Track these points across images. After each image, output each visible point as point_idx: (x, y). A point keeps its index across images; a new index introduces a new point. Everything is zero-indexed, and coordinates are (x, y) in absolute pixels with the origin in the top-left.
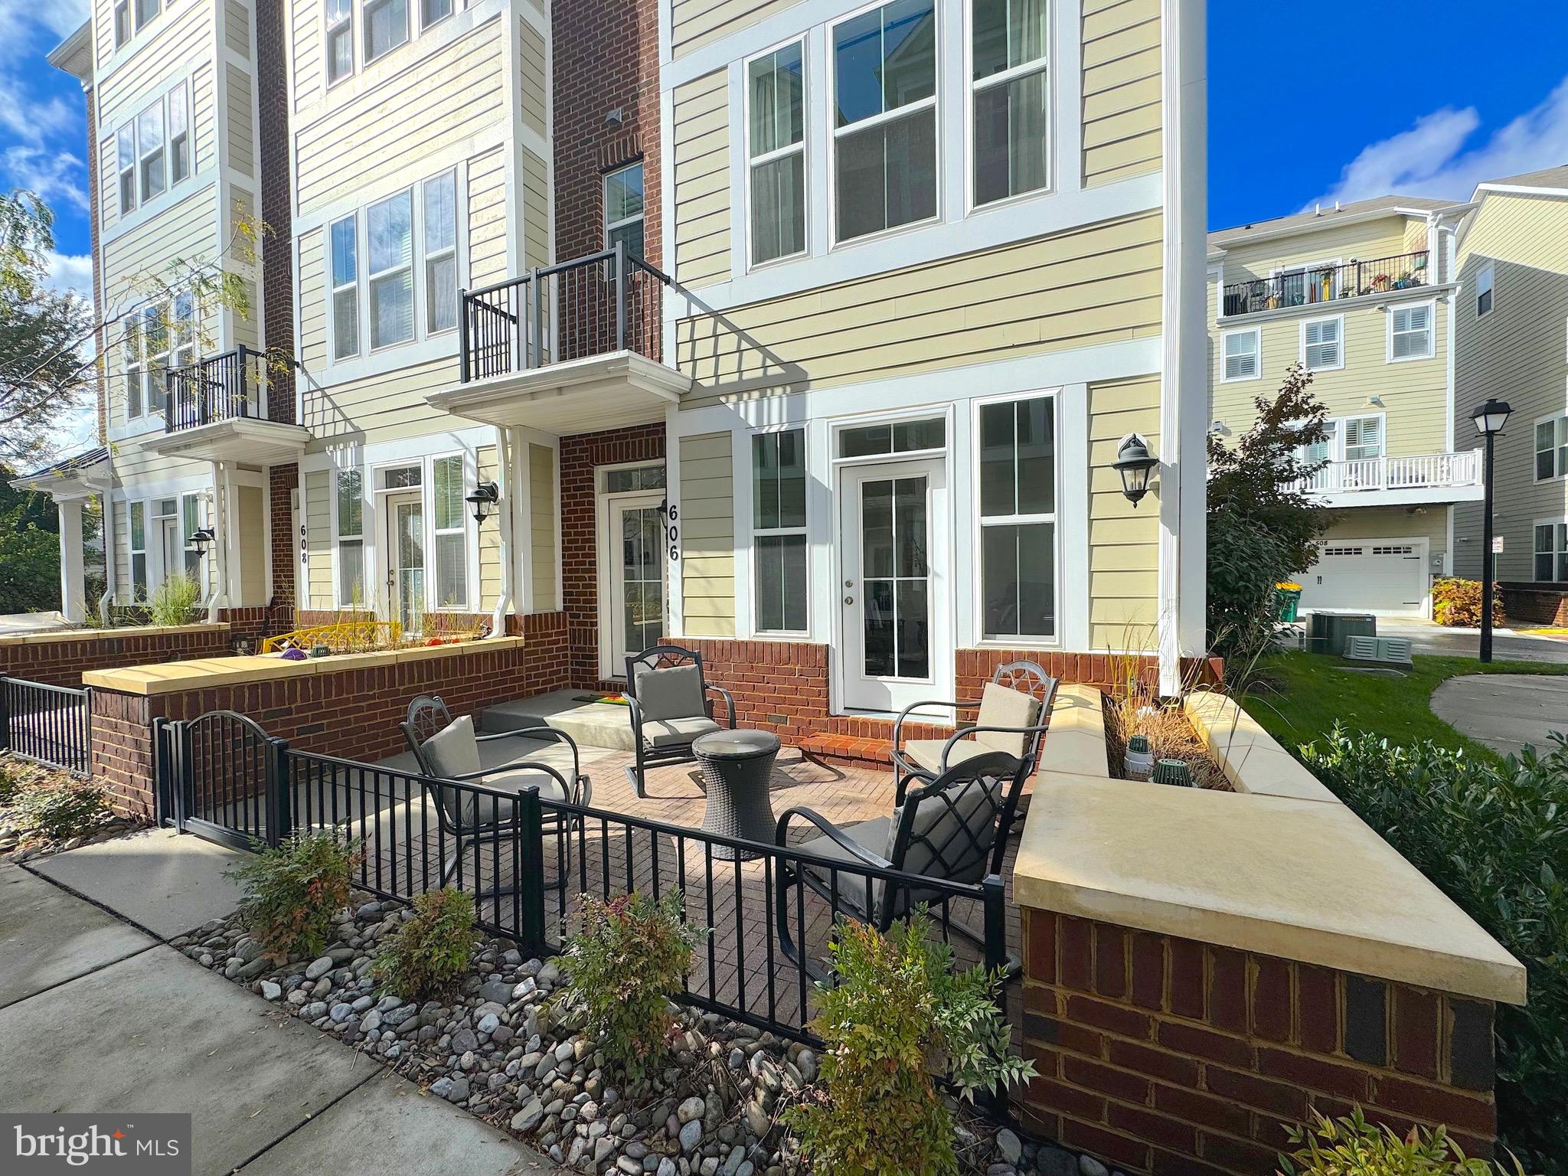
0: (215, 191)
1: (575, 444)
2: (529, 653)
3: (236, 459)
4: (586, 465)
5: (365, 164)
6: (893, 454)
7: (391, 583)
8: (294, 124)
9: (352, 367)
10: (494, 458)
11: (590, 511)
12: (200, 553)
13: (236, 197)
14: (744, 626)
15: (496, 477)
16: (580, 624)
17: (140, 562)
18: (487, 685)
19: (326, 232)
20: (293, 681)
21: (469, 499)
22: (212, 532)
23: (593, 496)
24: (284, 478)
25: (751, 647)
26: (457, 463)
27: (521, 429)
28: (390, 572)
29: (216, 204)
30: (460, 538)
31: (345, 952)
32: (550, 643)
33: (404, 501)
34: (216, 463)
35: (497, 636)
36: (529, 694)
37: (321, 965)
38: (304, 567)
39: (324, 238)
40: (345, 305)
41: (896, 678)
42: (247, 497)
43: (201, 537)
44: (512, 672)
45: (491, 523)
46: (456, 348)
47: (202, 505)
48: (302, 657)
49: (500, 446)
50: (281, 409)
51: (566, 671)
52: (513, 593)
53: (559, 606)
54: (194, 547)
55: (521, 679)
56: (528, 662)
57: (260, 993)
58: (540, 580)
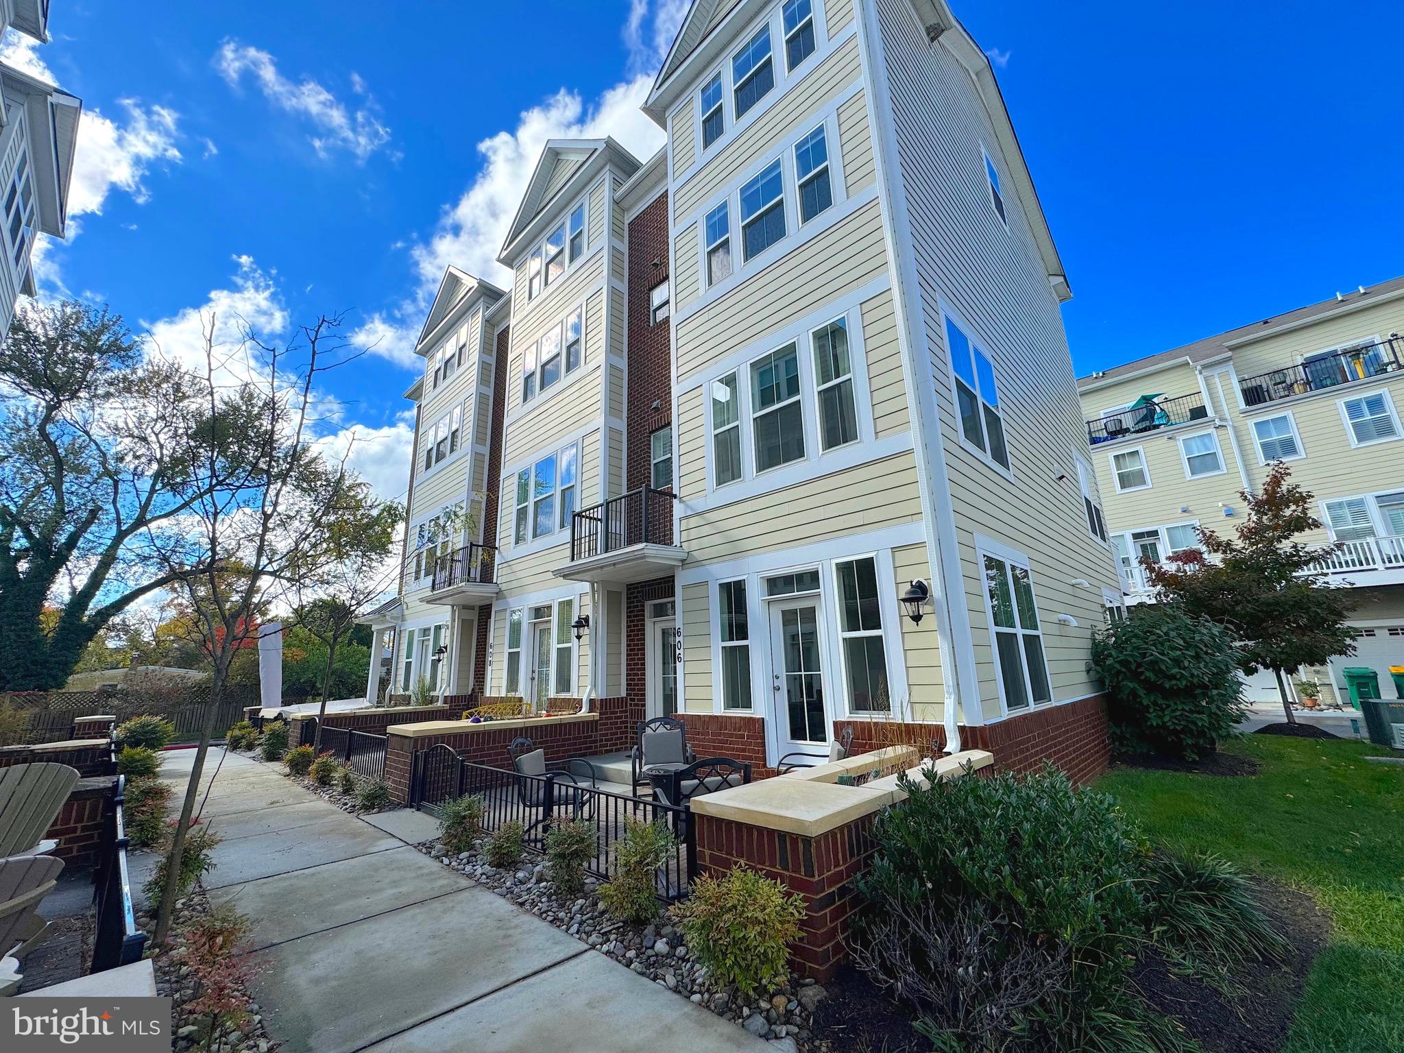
0: (468, 457)
1: (635, 588)
2: (601, 725)
3: (463, 603)
4: (640, 601)
5: (537, 441)
6: (796, 593)
7: (533, 679)
8: (506, 422)
9: (523, 549)
10: (587, 600)
11: (642, 630)
12: (439, 660)
13: (477, 457)
14: (718, 707)
15: (588, 611)
16: (635, 705)
17: (408, 665)
18: (575, 744)
19: (516, 476)
20: (473, 734)
21: (574, 627)
22: (446, 648)
23: (644, 620)
24: (485, 612)
25: (720, 719)
26: (569, 603)
27: (603, 583)
28: (533, 672)
29: (468, 464)
30: (569, 649)
31: (474, 853)
32: (616, 718)
33: (542, 627)
34: (453, 606)
35: (584, 713)
36: (601, 752)
37: (464, 855)
38: (490, 668)
39: (515, 479)
40: (522, 514)
41: (808, 742)
42: (465, 625)
43: (441, 651)
44: (591, 736)
45: (585, 640)
46: (569, 539)
47: (443, 630)
48: (480, 721)
49: (591, 594)
50: (487, 575)
51: (626, 737)
52: (595, 686)
53: (624, 694)
54: (436, 657)
55: (595, 741)
56: (601, 730)
57: (442, 862)
58: (611, 675)
